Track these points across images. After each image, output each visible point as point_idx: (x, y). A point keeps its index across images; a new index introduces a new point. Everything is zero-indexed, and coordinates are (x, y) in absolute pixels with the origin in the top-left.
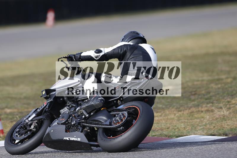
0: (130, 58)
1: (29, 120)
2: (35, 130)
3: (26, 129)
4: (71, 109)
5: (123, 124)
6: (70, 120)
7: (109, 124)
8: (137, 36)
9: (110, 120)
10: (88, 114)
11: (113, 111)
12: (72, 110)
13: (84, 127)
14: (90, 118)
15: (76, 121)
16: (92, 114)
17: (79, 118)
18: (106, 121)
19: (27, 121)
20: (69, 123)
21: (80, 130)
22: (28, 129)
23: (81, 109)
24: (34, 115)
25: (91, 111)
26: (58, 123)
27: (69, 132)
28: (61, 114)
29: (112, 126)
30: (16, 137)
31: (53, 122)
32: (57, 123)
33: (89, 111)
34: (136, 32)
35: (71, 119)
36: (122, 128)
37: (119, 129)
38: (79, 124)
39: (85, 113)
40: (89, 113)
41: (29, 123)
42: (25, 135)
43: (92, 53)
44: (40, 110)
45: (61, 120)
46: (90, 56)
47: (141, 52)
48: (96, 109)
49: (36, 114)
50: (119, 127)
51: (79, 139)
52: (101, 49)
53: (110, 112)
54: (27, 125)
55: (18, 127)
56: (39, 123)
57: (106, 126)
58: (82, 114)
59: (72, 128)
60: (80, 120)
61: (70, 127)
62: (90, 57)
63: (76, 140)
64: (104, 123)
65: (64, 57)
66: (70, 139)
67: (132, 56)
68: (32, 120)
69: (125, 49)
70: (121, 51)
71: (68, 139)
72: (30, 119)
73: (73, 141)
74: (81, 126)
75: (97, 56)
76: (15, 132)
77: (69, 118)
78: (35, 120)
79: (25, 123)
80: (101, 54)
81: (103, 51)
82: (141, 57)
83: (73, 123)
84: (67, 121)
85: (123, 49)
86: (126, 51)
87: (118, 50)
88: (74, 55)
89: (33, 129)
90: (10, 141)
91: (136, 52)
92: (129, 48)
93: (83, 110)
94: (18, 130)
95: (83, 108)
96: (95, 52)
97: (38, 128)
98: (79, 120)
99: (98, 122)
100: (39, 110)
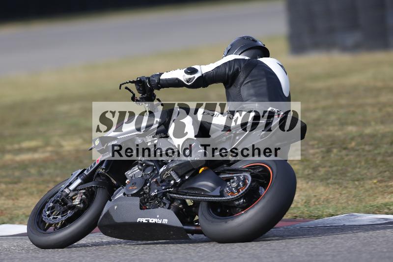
0: (245, 82)
1: (70, 190)
2: (82, 206)
3: (66, 204)
4: (146, 170)
5: (243, 194)
6: (147, 188)
7: (219, 194)
8: (254, 44)
9: (220, 187)
10: (180, 177)
11: (224, 172)
12: (149, 171)
13: (172, 200)
14: (183, 185)
15: (158, 191)
16: (187, 177)
17: (163, 186)
18: (213, 189)
19: (67, 191)
20: (145, 193)
21: (167, 205)
22: (69, 204)
23: (167, 169)
24: (79, 181)
25: (185, 172)
26: (124, 194)
27: (147, 209)
28: (127, 179)
29: (225, 198)
30: (47, 217)
31: (115, 193)
32: (122, 194)
33: (181, 172)
34: (251, 37)
35: (149, 186)
36: (242, 201)
37: (237, 203)
38: (164, 194)
39: (174, 176)
40: (182, 177)
41: (71, 195)
42: (62, 217)
43: (180, 74)
44: (90, 171)
45: (131, 188)
46: (177, 79)
47: (263, 73)
48: (193, 169)
49: (82, 179)
50: (238, 199)
51: (165, 221)
52: (196, 67)
53: (218, 174)
54: (68, 198)
55: (53, 199)
56: (88, 195)
57: (213, 198)
58: (170, 178)
59: (151, 202)
60: (166, 189)
61: (148, 200)
62: (177, 81)
63: (160, 222)
64: (209, 192)
65: (130, 82)
66: (148, 221)
67: (248, 78)
68: (75, 190)
69: (236, 67)
70: (230, 69)
71: (144, 221)
72: (72, 187)
73: (155, 224)
74: (168, 199)
75: (190, 79)
76: (46, 209)
77: (145, 184)
78: (82, 189)
79: (64, 194)
80: (197, 76)
81: (199, 69)
82: (265, 80)
83: (153, 194)
84: (142, 189)
85: (232, 67)
86: (237, 70)
87: (225, 69)
88: (149, 78)
89: (79, 204)
90: (38, 223)
91: (255, 72)
92: (242, 66)
93: (172, 170)
94: (51, 204)
95: (172, 167)
96: (186, 72)
97: (87, 203)
98: (163, 188)
99: (199, 191)
100: (87, 172)
